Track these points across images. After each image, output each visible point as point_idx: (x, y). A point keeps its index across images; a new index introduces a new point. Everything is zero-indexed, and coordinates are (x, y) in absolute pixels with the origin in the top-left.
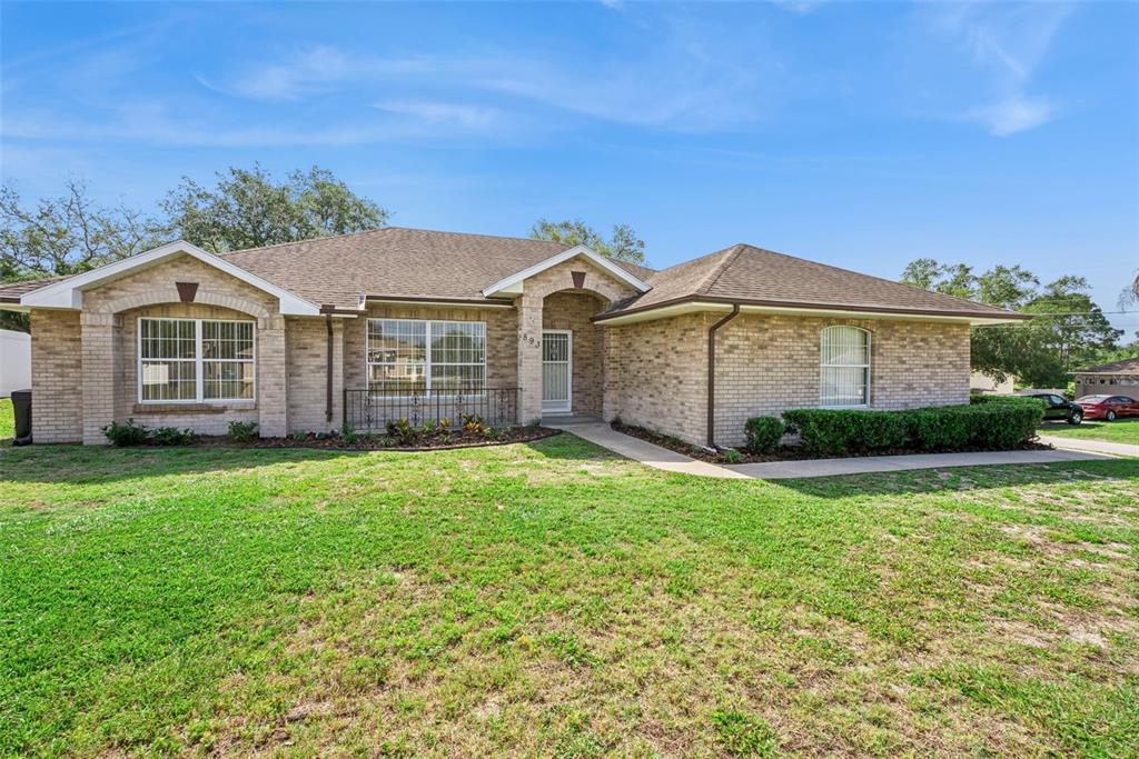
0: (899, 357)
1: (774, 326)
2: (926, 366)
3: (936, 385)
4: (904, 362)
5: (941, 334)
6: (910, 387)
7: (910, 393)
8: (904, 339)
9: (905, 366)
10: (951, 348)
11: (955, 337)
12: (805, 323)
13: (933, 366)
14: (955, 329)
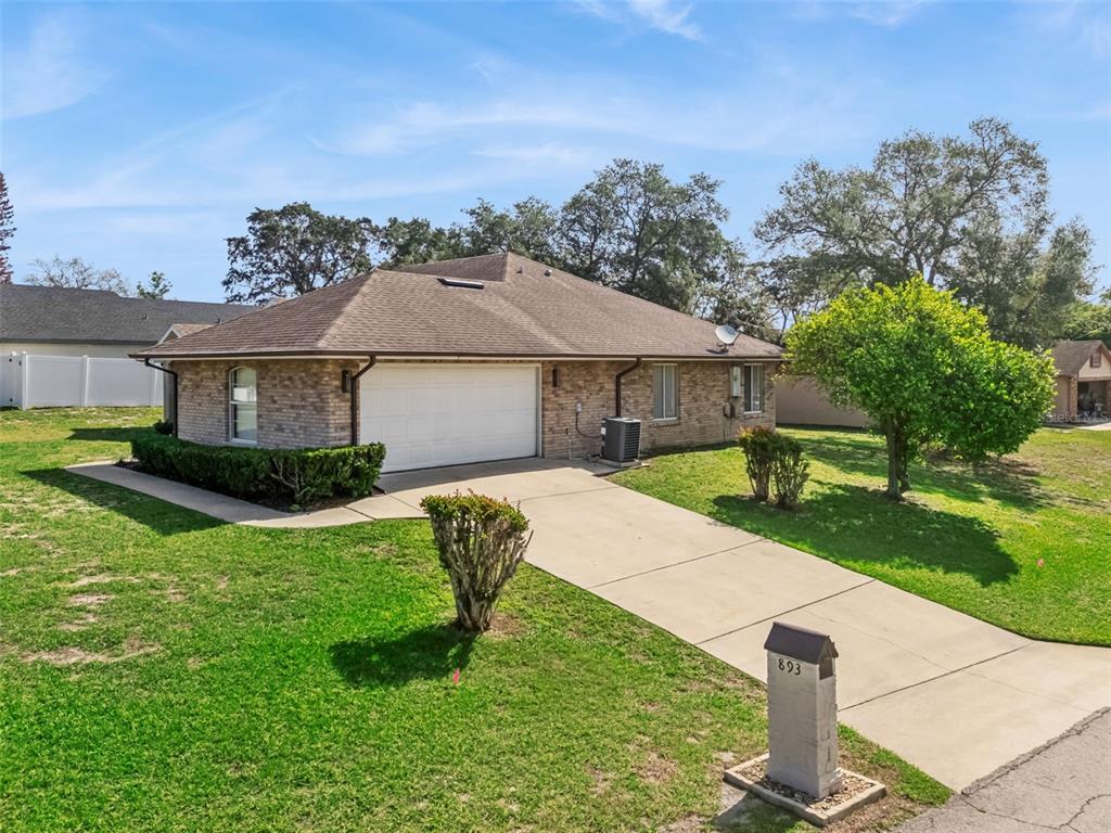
0: (272, 397)
1: (204, 370)
2: (292, 407)
3: (301, 427)
4: (275, 402)
5: (303, 371)
6: (280, 429)
7: (280, 434)
8: (275, 378)
9: (276, 406)
10: (313, 387)
11: (315, 375)
12: (217, 366)
13: (298, 407)
14: (315, 366)
